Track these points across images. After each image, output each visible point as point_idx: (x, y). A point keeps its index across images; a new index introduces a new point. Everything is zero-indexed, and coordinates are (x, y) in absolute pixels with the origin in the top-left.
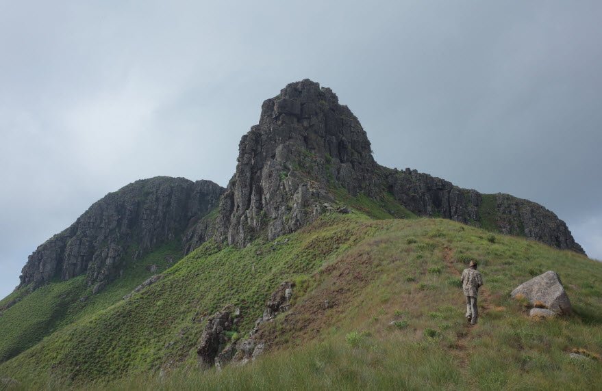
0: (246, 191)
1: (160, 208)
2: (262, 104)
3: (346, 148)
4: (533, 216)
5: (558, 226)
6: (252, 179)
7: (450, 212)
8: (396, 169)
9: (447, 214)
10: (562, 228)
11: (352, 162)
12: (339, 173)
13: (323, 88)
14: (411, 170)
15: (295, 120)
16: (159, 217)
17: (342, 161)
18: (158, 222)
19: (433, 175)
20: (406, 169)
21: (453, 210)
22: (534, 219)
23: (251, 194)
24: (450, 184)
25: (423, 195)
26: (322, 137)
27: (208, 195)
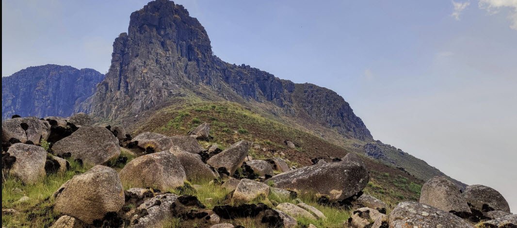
0: (116, 80)
1: (50, 90)
2: (130, 15)
3: (193, 50)
4: (327, 99)
5: (343, 106)
6: (121, 71)
7: (272, 96)
8: (235, 64)
9: (270, 97)
10: (346, 107)
11: (198, 60)
12: (186, 68)
13: (177, 5)
14: (246, 65)
15: (154, 29)
16: (49, 97)
17: (190, 60)
18: (49, 101)
19: (261, 70)
20: (242, 65)
21: (274, 94)
22: (328, 101)
23: (120, 82)
24: (273, 76)
25: (253, 83)
26: (175, 42)
27: (91, 80)
